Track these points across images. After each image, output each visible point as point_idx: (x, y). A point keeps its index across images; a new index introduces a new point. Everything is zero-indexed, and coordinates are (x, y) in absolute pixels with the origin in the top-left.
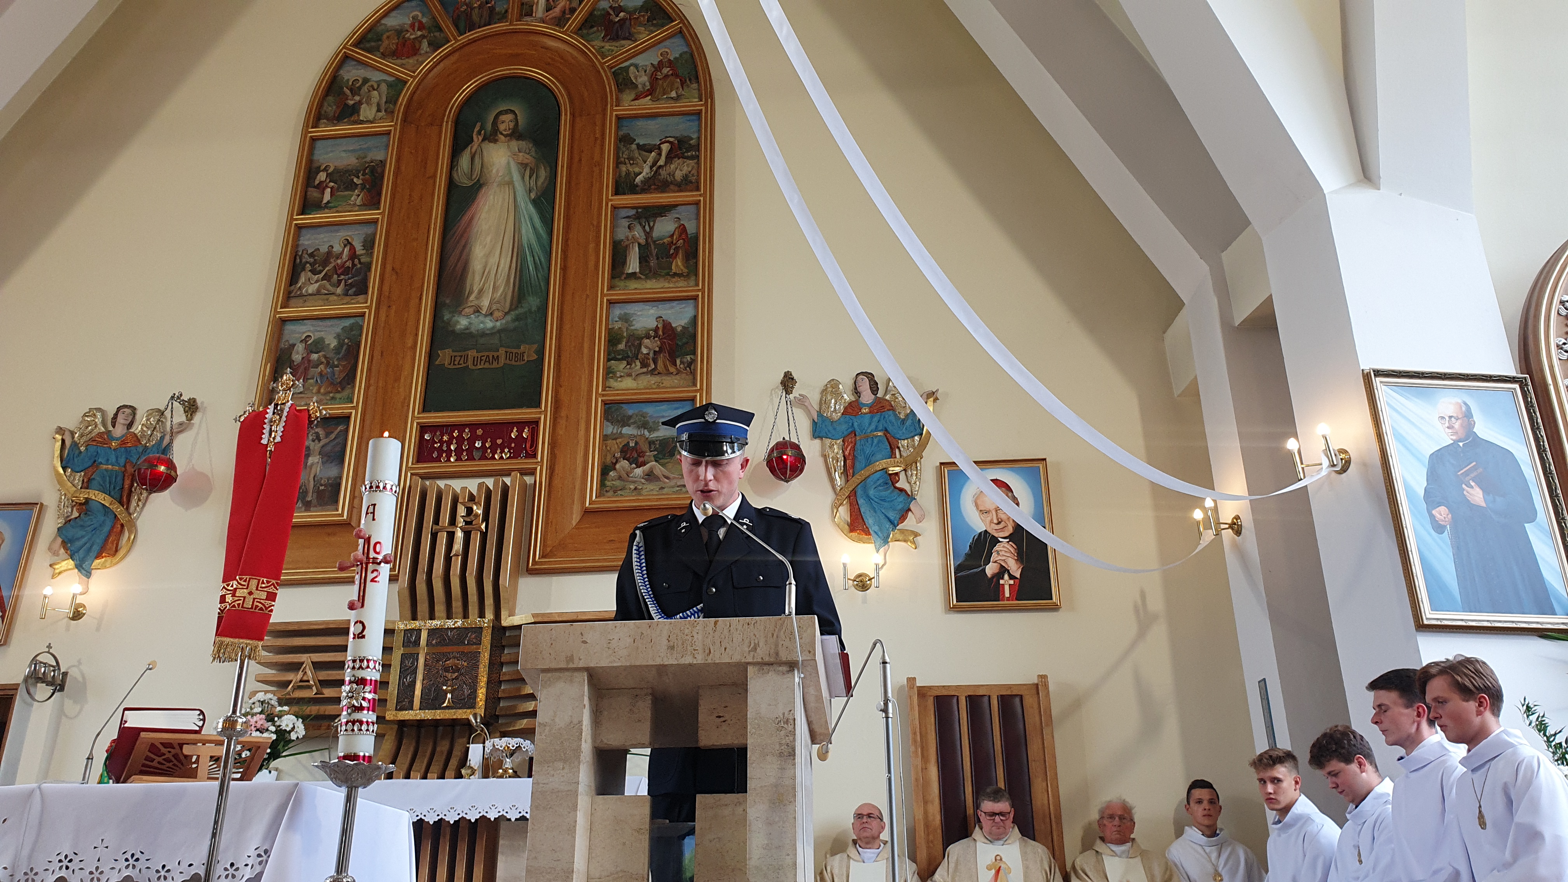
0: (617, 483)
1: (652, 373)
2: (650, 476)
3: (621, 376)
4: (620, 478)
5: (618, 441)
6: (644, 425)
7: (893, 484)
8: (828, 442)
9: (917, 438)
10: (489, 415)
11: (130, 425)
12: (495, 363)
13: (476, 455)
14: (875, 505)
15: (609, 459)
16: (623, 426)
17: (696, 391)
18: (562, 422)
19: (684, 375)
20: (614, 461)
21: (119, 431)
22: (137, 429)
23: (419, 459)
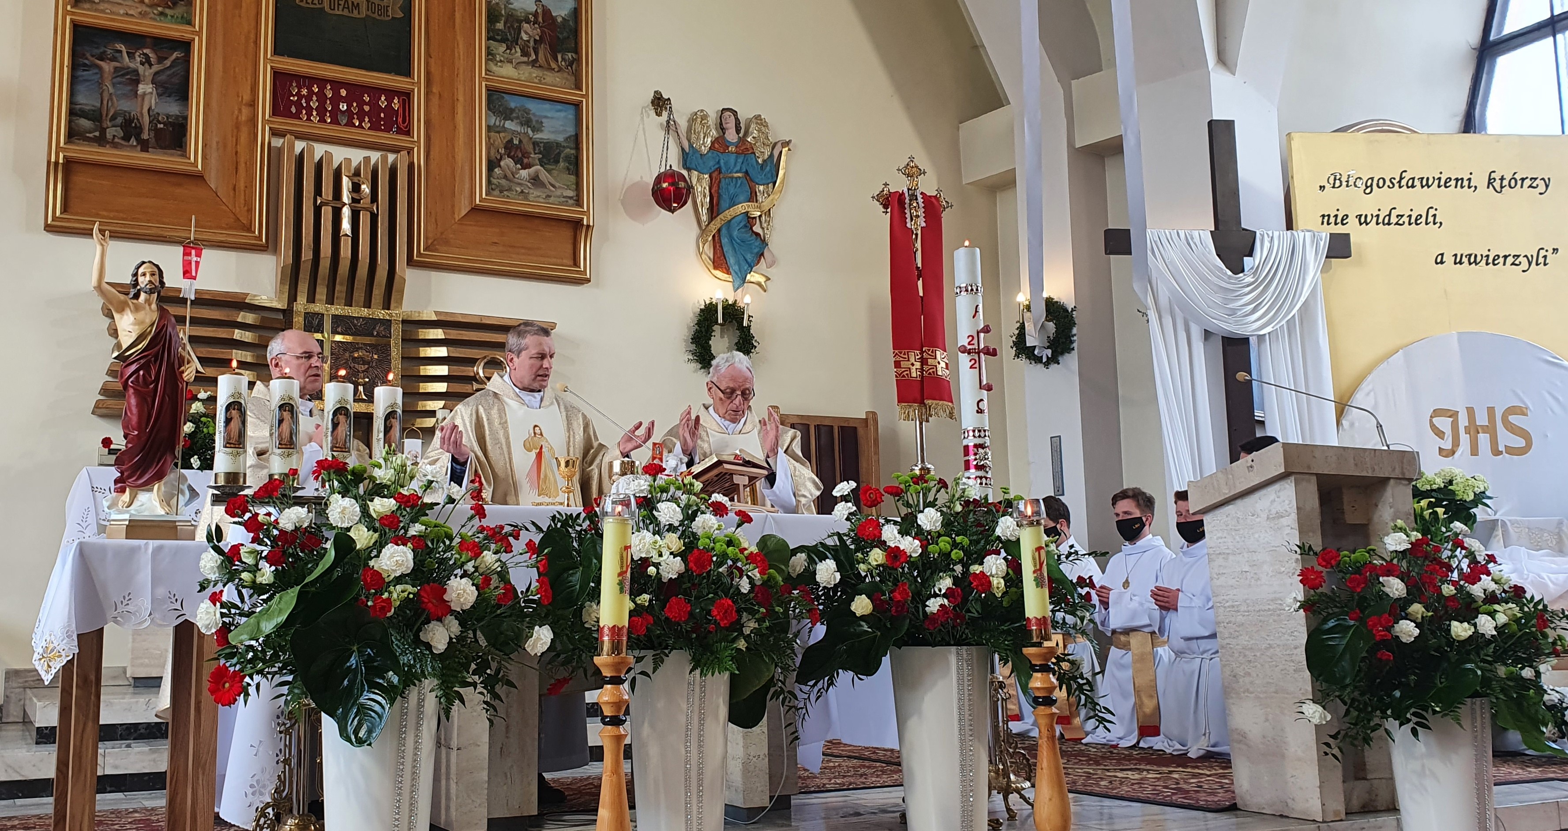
0: (503, 182)
1: (534, 63)
2: (536, 180)
3: (501, 61)
4: (505, 177)
5: (502, 135)
6: (527, 123)
7: (751, 228)
8: (696, 173)
9: (771, 185)
10: (356, 75)
12: (355, 12)
13: (342, 119)
14: (736, 245)
16: (506, 119)
17: (582, 96)
18: (435, 100)
19: (566, 75)
20: (499, 157)
23: (275, 112)
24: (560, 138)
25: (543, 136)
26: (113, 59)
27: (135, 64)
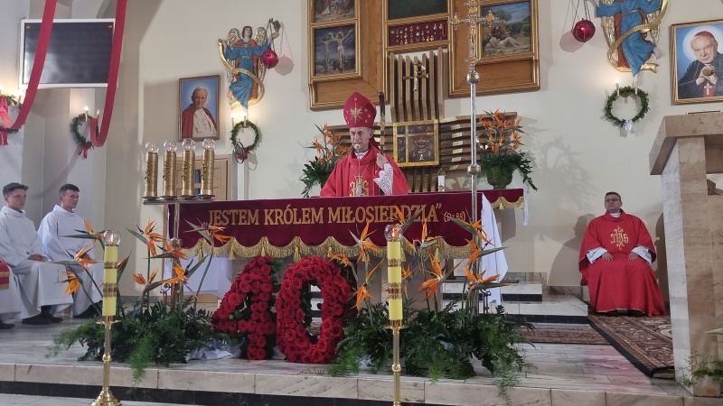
0: (491, 49)
2: (508, 45)
4: (492, 47)
6: (503, 17)
7: (643, 39)
8: (605, 18)
9: (658, 12)
10: (422, 18)
11: (250, 36)
13: (418, 40)
14: (633, 51)
15: (486, 37)
20: (489, 38)
21: (246, 40)
22: (254, 37)
23: (390, 43)
24: (521, 20)
25: (512, 21)
26: (329, 39)
27: (336, 39)
